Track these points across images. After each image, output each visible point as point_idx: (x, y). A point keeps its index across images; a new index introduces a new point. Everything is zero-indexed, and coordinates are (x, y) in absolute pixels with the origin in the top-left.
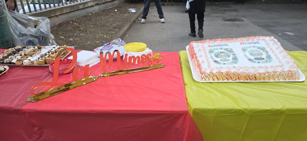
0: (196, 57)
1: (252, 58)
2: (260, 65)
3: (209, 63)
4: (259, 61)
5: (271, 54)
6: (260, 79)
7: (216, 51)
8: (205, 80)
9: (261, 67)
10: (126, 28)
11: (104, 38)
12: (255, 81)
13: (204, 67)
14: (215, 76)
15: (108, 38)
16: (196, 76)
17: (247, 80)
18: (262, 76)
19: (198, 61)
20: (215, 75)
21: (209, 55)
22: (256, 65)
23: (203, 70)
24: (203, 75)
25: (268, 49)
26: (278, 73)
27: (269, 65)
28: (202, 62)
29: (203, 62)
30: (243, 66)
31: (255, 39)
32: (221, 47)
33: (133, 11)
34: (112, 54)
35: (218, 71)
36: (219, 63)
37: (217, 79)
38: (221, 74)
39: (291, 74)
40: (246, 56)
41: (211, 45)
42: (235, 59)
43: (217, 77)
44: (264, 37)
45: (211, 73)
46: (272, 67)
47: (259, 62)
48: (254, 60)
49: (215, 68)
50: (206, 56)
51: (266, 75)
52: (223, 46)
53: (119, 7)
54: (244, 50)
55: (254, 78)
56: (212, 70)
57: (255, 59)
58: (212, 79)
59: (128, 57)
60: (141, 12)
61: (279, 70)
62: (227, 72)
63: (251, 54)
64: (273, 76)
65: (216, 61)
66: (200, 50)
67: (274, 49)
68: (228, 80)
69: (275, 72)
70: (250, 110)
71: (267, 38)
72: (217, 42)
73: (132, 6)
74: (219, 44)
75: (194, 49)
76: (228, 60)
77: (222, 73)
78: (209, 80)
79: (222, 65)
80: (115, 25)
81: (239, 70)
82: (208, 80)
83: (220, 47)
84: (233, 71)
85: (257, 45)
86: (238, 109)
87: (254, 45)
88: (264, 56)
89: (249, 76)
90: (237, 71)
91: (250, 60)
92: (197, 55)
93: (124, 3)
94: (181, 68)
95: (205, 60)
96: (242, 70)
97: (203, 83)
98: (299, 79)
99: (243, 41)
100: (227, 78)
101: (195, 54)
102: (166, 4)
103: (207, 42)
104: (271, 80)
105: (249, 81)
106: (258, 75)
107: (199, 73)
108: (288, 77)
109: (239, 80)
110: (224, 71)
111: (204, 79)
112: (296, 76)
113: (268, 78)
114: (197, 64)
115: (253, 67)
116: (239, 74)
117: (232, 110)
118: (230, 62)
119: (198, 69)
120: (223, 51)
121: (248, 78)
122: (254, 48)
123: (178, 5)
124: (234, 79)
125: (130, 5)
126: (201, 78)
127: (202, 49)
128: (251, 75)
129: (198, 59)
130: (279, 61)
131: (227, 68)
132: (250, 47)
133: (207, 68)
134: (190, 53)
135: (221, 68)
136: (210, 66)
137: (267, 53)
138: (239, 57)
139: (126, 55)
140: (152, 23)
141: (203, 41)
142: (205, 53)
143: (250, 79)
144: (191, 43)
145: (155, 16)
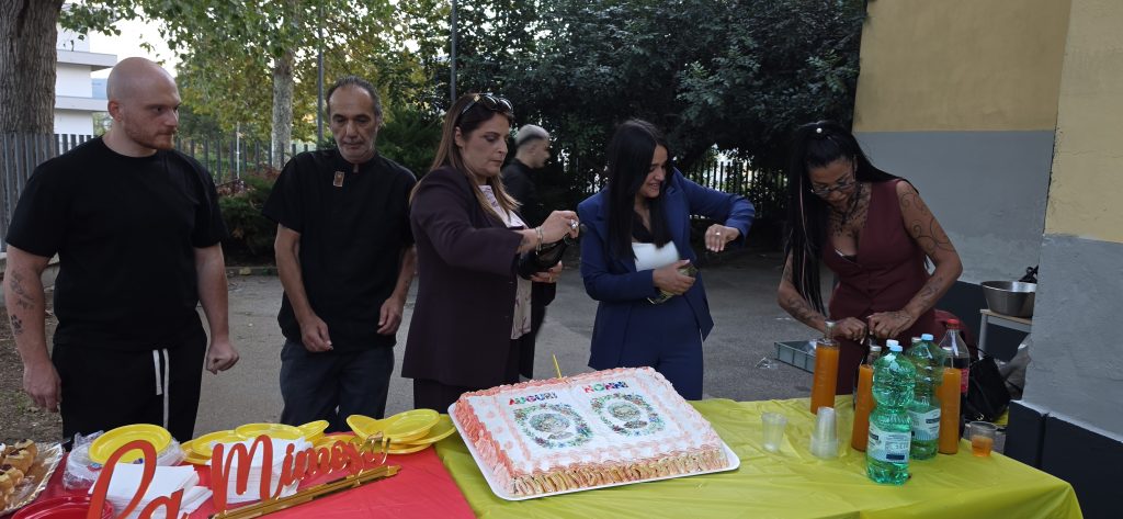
0: (488, 435)
1: (620, 423)
2: (643, 438)
3: (523, 445)
4: (636, 430)
5: (656, 409)
6: (649, 475)
7: (531, 415)
8: (525, 494)
9: (644, 445)
12: (637, 482)
13: (515, 455)
14: (549, 482)
16: (499, 484)
17: (621, 480)
18: (652, 465)
19: (495, 444)
20: (546, 477)
21: (520, 429)
22: (631, 439)
23: (515, 468)
24: (518, 481)
25: (648, 399)
26: (684, 455)
27: (659, 436)
28: (505, 446)
29: (510, 445)
30: (606, 446)
31: (614, 375)
32: (543, 402)
34: (248, 450)
35: (552, 465)
36: (548, 444)
37: (553, 488)
38: (560, 473)
39: (710, 456)
40: (606, 422)
41: (514, 398)
42: (584, 430)
43: (553, 482)
45: (537, 471)
46: (668, 441)
47: (637, 433)
48: (627, 429)
49: (544, 459)
50: (513, 430)
51: (660, 461)
52: (546, 400)
54: (597, 405)
55: (636, 474)
56: (538, 463)
57: (628, 425)
58: (539, 488)
59: (294, 454)
61: (683, 446)
62: (575, 464)
63: (616, 416)
64: (673, 462)
65: (540, 441)
66: (491, 415)
67: (661, 398)
68: (579, 487)
69: (677, 454)
72: (527, 389)
74: (533, 394)
75: (475, 413)
76: (569, 434)
77: (563, 469)
79: (557, 449)
81: (600, 458)
82: (530, 492)
83: (538, 402)
84: (586, 460)
85: (621, 391)
87: (615, 391)
88: (644, 417)
89: (624, 470)
90: (595, 460)
91: (617, 429)
92: (488, 430)
94: (447, 471)
95: (514, 441)
96: (606, 456)
97: (523, 504)
98: (727, 465)
99: (589, 381)
100: (575, 482)
101: (483, 426)
103: (502, 392)
104: (673, 475)
105: (626, 482)
106: (642, 465)
107: (508, 475)
108: (706, 462)
109: (604, 483)
110: (565, 462)
111: (520, 493)
112: (722, 458)
113: (664, 469)
114: (494, 452)
115: (629, 447)
116: (601, 468)
118: (573, 439)
119: (501, 466)
120: (550, 411)
121: (623, 475)
122: (617, 400)
124: (592, 483)
126: (512, 491)
127: (496, 411)
128: (628, 466)
129: (496, 437)
130: (679, 426)
131: (571, 454)
132: (608, 397)
133: (524, 459)
134: (463, 426)
135: (557, 456)
136: (529, 455)
137: (649, 409)
138: (590, 425)
139: (291, 448)
140: (240, 338)
141: (491, 390)
142: (507, 421)
143: (627, 476)
144: (463, 397)
145: (249, 314)
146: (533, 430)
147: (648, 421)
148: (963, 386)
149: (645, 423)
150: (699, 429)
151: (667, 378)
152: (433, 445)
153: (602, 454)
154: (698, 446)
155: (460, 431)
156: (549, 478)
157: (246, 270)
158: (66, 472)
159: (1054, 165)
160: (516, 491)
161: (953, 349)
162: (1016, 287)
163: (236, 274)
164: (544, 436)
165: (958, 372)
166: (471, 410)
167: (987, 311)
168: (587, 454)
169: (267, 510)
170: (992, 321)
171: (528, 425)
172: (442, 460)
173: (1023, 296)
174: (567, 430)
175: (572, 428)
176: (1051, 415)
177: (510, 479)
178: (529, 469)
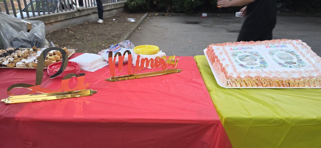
0: (218, 61)
1: (283, 62)
2: (293, 69)
3: (234, 66)
4: (291, 65)
5: (301, 57)
6: (294, 86)
7: (239, 54)
8: (232, 86)
9: (294, 72)
12: (288, 88)
13: (229, 70)
14: (243, 82)
16: (221, 80)
17: (280, 86)
18: (297, 81)
19: (221, 65)
20: (243, 80)
21: (233, 59)
22: (288, 69)
23: (228, 75)
24: (229, 80)
25: (297, 53)
26: (314, 78)
27: (302, 69)
28: (225, 65)
29: (227, 65)
30: (273, 71)
31: (281, 42)
32: (245, 50)
33: (133, 20)
34: (122, 55)
35: (246, 75)
36: (245, 67)
37: (246, 86)
38: (250, 79)
40: (275, 60)
41: (232, 48)
42: (263, 62)
43: (245, 83)
44: (290, 40)
45: (239, 77)
46: (307, 72)
47: (291, 67)
48: (285, 64)
49: (243, 73)
50: (230, 60)
51: (302, 80)
52: (247, 49)
53: (117, 16)
54: (271, 53)
55: (288, 84)
56: (240, 74)
58: (239, 84)
60: (140, 22)
61: (315, 75)
62: (257, 76)
63: (280, 58)
64: (308, 81)
65: (242, 65)
66: (221, 53)
67: (304, 53)
68: (258, 86)
69: (311, 78)
70: (293, 120)
71: (294, 42)
72: (239, 45)
73: (131, 16)
74: (241, 47)
75: (214, 52)
76: (255, 64)
77: (251, 78)
78: (236, 86)
79: (249, 69)
80: (114, 34)
81: (270, 75)
82: (234, 85)
83: (243, 50)
84: (263, 75)
85: (284, 48)
86: (278, 119)
87: (281, 48)
88: (295, 60)
89: (282, 82)
90: (268, 76)
91: (280, 64)
92: (219, 59)
93: (122, 13)
94: (200, 73)
95: (229, 63)
96: (273, 75)
97: (230, 89)
99: (268, 44)
100: (257, 84)
101: (217, 57)
102: (166, 14)
103: (227, 45)
104: (306, 87)
105: (282, 87)
106: (292, 80)
107: (225, 77)
109: (271, 86)
110: (253, 75)
111: (230, 85)
113: (303, 84)
114: (220, 67)
115: (286, 72)
116: (270, 80)
117: (272, 119)
118: (258, 66)
119: (222, 73)
120: (248, 54)
121: (281, 84)
122: (281, 52)
123: (178, 16)
124: (265, 85)
125: (129, 15)
126: (226, 84)
127: (223, 52)
128: (284, 80)
129: (221, 62)
130: (313, 65)
131: (256, 72)
132: (278, 51)
133: (233, 72)
134: (209, 57)
135: (249, 72)
136: (236, 70)
137: (298, 57)
138: (267, 61)
139: (139, 56)
140: (152, 32)
141: (223, 44)
142: (228, 56)
143: (283, 85)
144: (210, 46)
145: (156, 26)
146: (239, 61)
147: (297, 62)
149: (295, 63)
151: (308, 45)
156: (244, 81)
157: (157, 14)
160: (228, 84)
163: (154, 15)
164: (244, 63)
166: (213, 51)
171: (237, 59)
174: (256, 62)
175: (258, 61)
177: (225, 79)
178: (235, 76)
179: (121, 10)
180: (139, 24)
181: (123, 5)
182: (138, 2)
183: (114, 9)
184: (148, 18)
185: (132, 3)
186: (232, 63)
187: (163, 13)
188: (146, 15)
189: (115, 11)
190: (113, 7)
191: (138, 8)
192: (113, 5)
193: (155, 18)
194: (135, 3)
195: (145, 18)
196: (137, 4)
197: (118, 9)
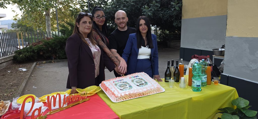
0: (109, 89)
1: (138, 84)
3: (117, 91)
5: (146, 81)
6: (146, 95)
7: (118, 84)
9: (144, 88)
10: (24, 84)
11: (5, 96)
12: (143, 96)
13: (116, 93)
14: (124, 98)
15: (10, 96)
16: (113, 99)
17: (140, 96)
18: (146, 92)
19: (111, 91)
20: (123, 97)
21: (116, 87)
23: (116, 95)
24: (117, 98)
25: (144, 79)
26: (153, 89)
27: (147, 86)
29: (114, 91)
30: (136, 89)
32: (121, 81)
33: (24, 70)
36: (123, 90)
37: (125, 99)
39: (158, 89)
40: (135, 84)
41: (114, 81)
42: (130, 86)
44: (139, 73)
45: (121, 96)
46: (149, 87)
47: (142, 86)
49: (123, 93)
50: (115, 88)
51: (148, 91)
53: (8, 68)
54: (133, 81)
55: (143, 94)
56: (121, 94)
57: (140, 84)
58: (122, 99)
60: (32, 70)
61: (152, 88)
62: (129, 94)
64: (151, 91)
65: (121, 90)
66: (109, 85)
67: (147, 78)
69: (151, 89)
70: (148, 109)
72: (117, 79)
73: (21, 66)
75: (106, 85)
76: (127, 88)
77: (127, 95)
79: (125, 91)
80: (11, 84)
81: (135, 92)
82: (120, 100)
83: (119, 82)
84: (132, 92)
85: (138, 77)
86: (142, 110)
87: (136, 78)
88: (143, 82)
89: (140, 94)
90: (134, 92)
91: (138, 85)
92: (109, 88)
93: (12, 64)
94: (101, 98)
96: (136, 91)
97: (119, 103)
98: (162, 91)
99: (130, 76)
100: (130, 97)
101: (108, 88)
102: (53, 61)
104: (151, 94)
106: (144, 92)
107: (115, 97)
108: (158, 91)
109: (136, 97)
110: (127, 93)
111: (118, 101)
112: (161, 90)
113: (149, 93)
114: (111, 93)
115: (141, 89)
116: (135, 94)
117: (140, 111)
119: (113, 95)
120: (122, 83)
121: (140, 95)
122: (137, 79)
123: (63, 61)
124: (133, 97)
125: (19, 66)
126: (116, 101)
128: (141, 93)
129: (111, 90)
130: (151, 83)
131: (128, 92)
132: (135, 79)
133: (118, 94)
134: (103, 88)
135: (125, 92)
136: (119, 92)
137: (144, 81)
138: (132, 85)
139: (65, 96)
140: (45, 77)
141: (109, 80)
142: (113, 86)
143: (141, 95)
144: (102, 82)
145: (47, 72)
146: (119, 87)
148: (211, 70)
149: (144, 84)
150: (156, 84)
152: (97, 93)
153: (135, 91)
154: (156, 87)
155: (103, 89)
157: (44, 62)
158: (12, 106)
159: (227, 21)
160: (117, 100)
161: (209, 62)
162: (220, 50)
163: (42, 63)
164: (122, 88)
165: (210, 67)
166: (105, 85)
167: (214, 55)
168: (131, 91)
169: (61, 110)
170: (215, 57)
171: (118, 87)
172: (99, 96)
173: (222, 51)
174: (127, 87)
175: (128, 86)
176: (230, 76)
178: (119, 95)
179: (10, 62)
180: (31, 72)
181: (12, 58)
182: (26, 54)
183: (4, 62)
184: (37, 66)
185: (21, 56)
186: (116, 89)
187: (50, 61)
188: (35, 64)
189: (5, 64)
190: (3, 61)
191: (26, 59)
192: (2, 59)
193: (43, 65)
194: (24, 55)
195: (35, 66)
196: (25, 56)
197: (8, 62)
